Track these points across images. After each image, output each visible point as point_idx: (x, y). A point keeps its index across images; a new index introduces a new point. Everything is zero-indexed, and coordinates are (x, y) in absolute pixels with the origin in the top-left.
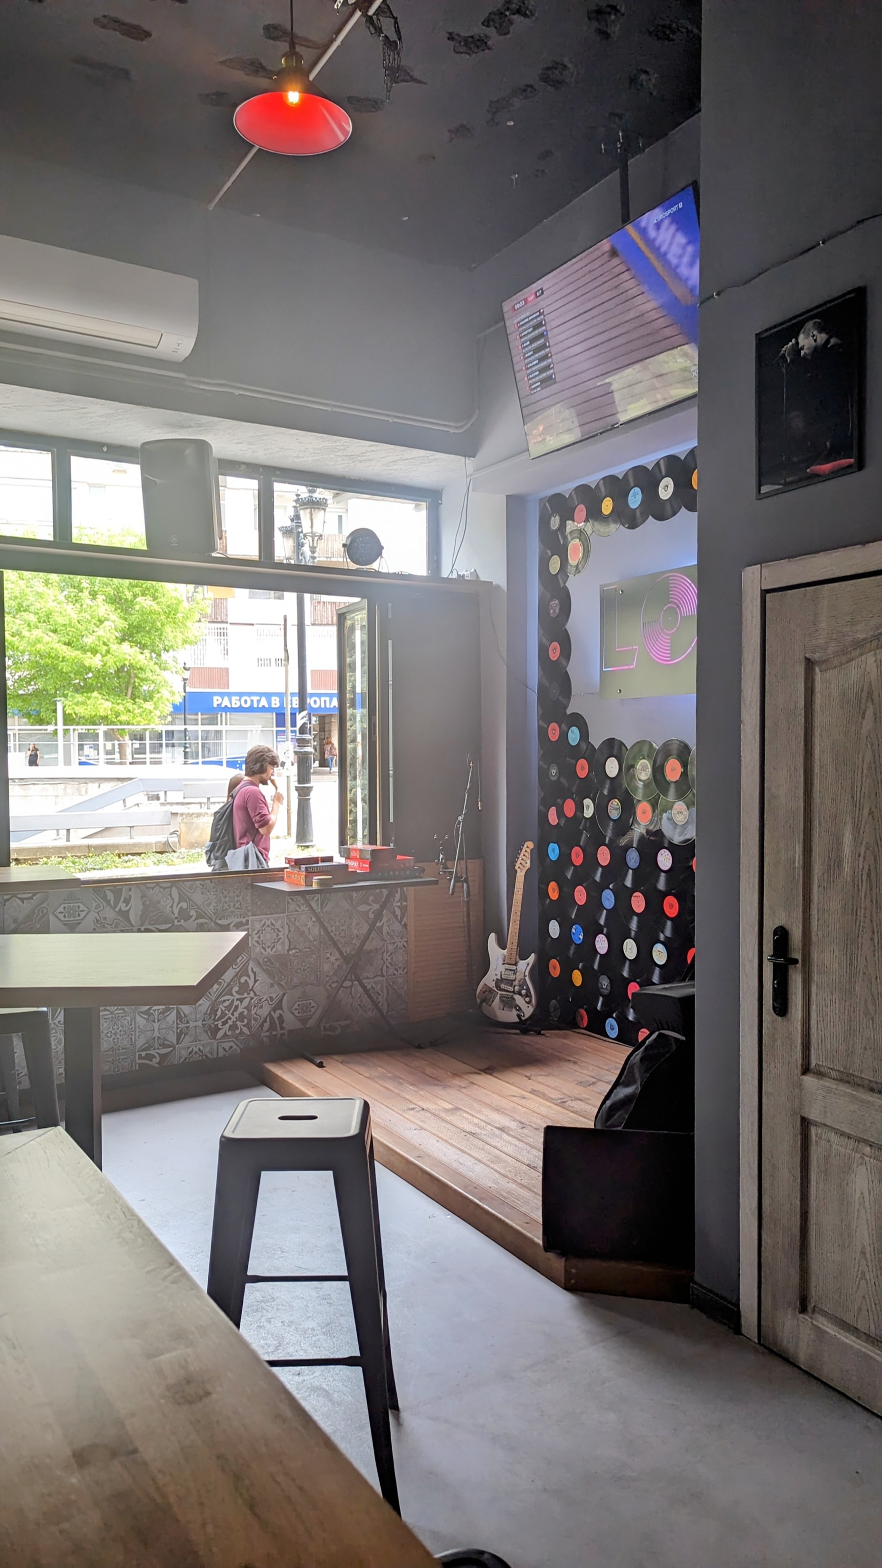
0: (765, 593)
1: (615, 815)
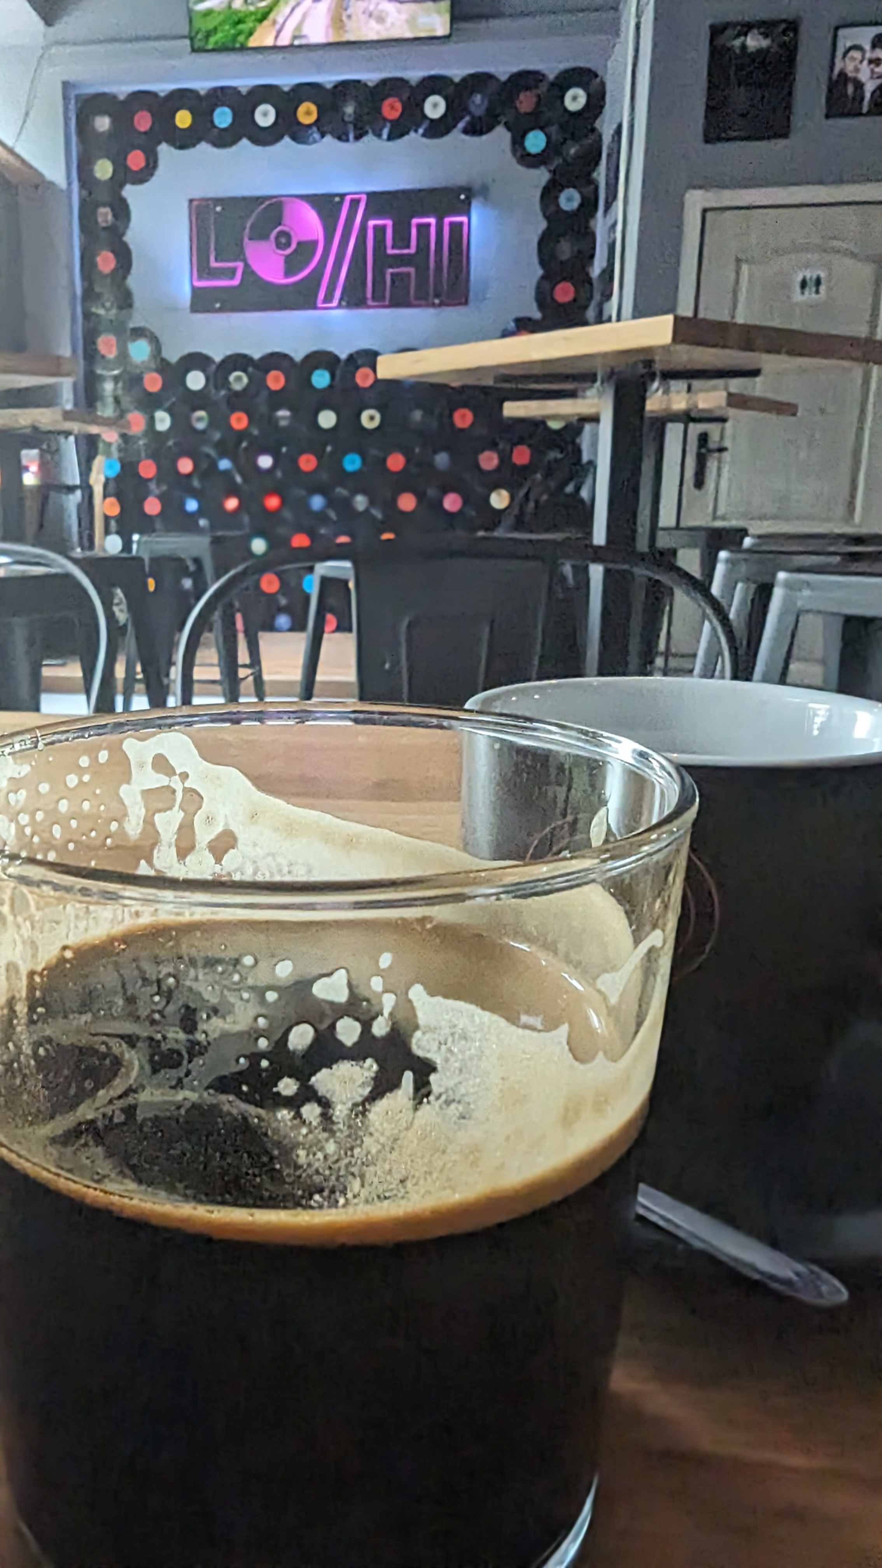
0: (705, 211)
1: (201, 426)
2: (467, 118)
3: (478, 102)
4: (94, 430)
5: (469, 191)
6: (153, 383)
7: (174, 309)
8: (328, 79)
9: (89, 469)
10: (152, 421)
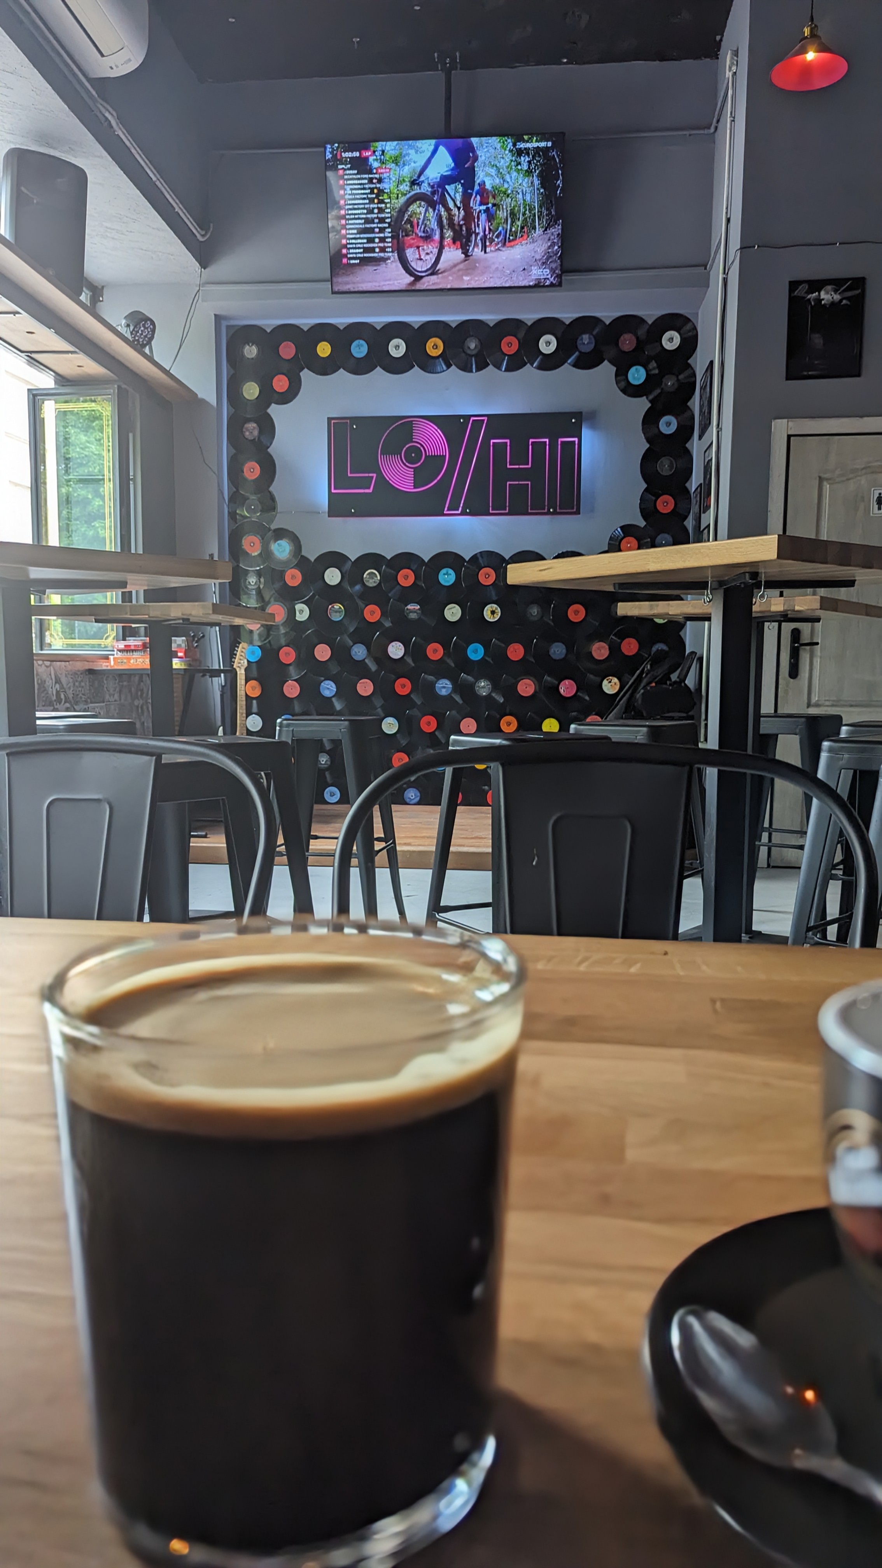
0: (789, 437)
1: (336, 617)
2: (577, 353)
3: (586, 342)
4: (238, 621)
5: (579, 417)
6: (294, 577)
7: (314, 513)
8: (453, 318)
9: (232, 655)
10: (292, 612)
